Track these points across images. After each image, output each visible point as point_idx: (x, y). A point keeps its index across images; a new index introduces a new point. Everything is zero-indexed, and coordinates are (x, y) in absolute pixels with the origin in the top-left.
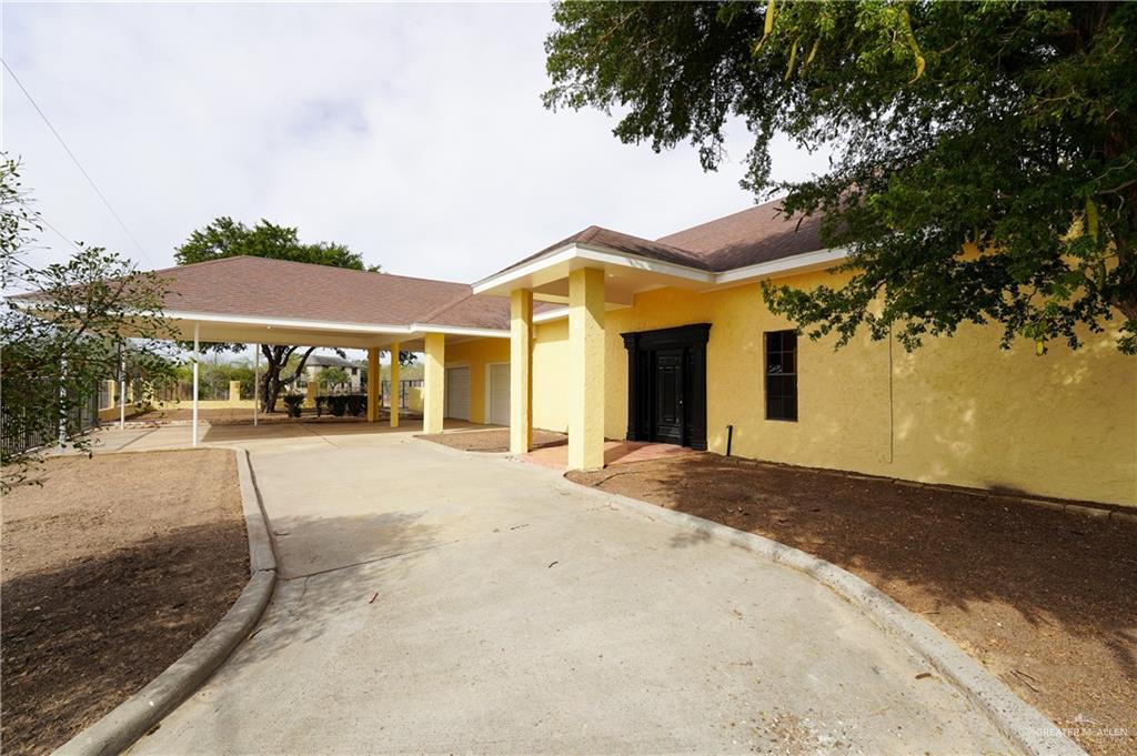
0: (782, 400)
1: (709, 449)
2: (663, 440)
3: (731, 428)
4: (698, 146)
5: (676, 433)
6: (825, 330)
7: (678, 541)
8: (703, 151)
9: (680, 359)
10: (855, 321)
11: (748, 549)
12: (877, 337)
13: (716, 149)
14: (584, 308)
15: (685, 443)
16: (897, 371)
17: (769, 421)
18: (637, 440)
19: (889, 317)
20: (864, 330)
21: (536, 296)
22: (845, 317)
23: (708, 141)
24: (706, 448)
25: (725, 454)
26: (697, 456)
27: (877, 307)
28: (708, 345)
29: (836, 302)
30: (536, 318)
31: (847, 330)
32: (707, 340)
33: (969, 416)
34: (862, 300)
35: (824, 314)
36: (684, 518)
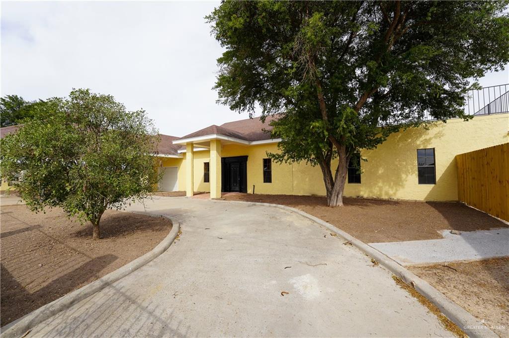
0: (268, 178)
1: (248, 193)
2: (233, 191)
3: (254, 186)
4: (249, 113)
5: (237, 189)
6: (278, 161)
7: (249, 206)
8: (250, 114)
9: (238, 166)
10: (282, 160)
11: (263, 206)
12: (286, 163)
13: (253, 114)
14: (215, 152)
15: (240, 191)
16: (294, 169)
17: (265, 183)
18: (225, 192)
19: (288, 159)
20: (284, 161)
21: (194, 145)
22: (281, 159)
23: (251, 112)
24: (247, 192)
25: (252, 193)
26: (245, 194)
27: (286, 157)
28: (248, 162)
29: (279, 156)
30: (195, 150)
31: (281, 161)
32: (247, 161)
33: (307, 180)
34: (283, 156)
35: (277, 158)
36: (249, 203)
